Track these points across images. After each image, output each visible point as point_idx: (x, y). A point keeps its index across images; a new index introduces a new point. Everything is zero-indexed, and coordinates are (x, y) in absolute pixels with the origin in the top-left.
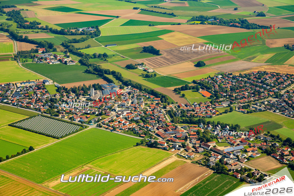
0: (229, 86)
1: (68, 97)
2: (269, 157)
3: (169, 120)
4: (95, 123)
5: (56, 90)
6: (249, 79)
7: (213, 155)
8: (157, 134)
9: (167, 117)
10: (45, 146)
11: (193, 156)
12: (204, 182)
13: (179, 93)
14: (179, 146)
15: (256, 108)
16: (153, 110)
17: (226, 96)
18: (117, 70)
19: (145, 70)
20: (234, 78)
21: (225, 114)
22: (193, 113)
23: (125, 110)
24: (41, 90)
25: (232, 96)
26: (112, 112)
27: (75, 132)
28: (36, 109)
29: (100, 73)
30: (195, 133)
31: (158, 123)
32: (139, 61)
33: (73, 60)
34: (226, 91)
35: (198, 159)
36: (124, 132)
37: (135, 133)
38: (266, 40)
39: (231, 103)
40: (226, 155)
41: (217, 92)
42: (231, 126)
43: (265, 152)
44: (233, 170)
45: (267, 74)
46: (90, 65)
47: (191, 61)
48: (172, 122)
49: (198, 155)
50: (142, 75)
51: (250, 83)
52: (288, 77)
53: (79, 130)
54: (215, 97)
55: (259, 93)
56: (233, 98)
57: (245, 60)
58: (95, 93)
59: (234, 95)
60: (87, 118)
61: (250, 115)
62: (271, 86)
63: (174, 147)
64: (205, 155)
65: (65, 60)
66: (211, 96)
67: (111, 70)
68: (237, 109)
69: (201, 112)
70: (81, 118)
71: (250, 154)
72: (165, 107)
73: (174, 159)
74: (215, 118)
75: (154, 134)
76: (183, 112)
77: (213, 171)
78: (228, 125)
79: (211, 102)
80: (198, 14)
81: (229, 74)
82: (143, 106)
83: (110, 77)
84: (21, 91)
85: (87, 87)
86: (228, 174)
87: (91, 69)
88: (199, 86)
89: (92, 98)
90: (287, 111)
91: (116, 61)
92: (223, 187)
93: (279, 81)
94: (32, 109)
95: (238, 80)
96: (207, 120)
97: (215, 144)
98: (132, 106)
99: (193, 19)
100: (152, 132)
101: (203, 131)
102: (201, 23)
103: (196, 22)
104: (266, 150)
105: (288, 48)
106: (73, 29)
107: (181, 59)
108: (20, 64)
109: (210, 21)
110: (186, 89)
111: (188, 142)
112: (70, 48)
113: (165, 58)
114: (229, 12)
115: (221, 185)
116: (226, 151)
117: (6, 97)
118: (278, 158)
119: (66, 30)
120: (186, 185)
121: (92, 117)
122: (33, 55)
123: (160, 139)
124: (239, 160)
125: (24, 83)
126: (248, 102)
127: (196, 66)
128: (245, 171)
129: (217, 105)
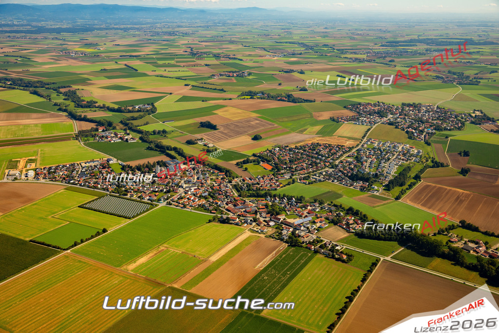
0: (287, 158)
2: (336, 226)
3: (236, 194)
4: (164, 201)
5: (121, 168)
6: (304, 151)
8: (227, 210)
9: (234, 192)
10: (118, 227)
11: (265, 230)
12: (280, 256)
13: (242, 167)
14: (251, 221)
15: (316, 179)
16: (220, 185)
17: (287, 168)
18: (178, 146)
19: (205, 145)
20: (290, 150)
21: (288, 186)
22: (259, 186)
23: (192, 186)
24: (106, 169)
25: (292, 168)
26: (179, 189)
27: (146, 211)
28: (104, 189)
29: (162, 149)
30: (264, 207)
31: (227, 198)
32: (198, 136)
33: (133, 138)
34: (286, 163)
35: (271, 233)
36: (195, 209)
38: (314, 113)
39: (292, 175)
41: (278, 164)
42: (296, 197)
43: (331, 222)
45: (320, 146)
46: (151, 142)
47: (248, 135)
48: (240, 196)
49: (270, 229)
50: (203, 150)
51: (306, 155)
52: (339, 148)
53: (150, 209)
54: (276, 169)
55: (316, 164)
56: (293, 170)
57: (297, 133)
58: (161, 170)
59: (294, 167)
60: (156, 196)
61: (311, 185)
62: (325, 157)
63: (246, 222)
64: (276, 228)
65: (126, 138)
66: (272, 169)
67: (173, 147)
68: (298, 181)
69: (265, 184)
70: (150, 196)
71: (318, 225)
72: (230, 182)
73: (248, 234)
74: (280, 191)
75: (224, 210)
76: (248, 186)
78: (294, 197)
79: (273, 175)
80: (247, 89)
81: (285, 146)
83: (173, 153)
84: (86, 170)
85: (152, 164)
87: (153, 146)
88: (260, 159)
90: (344, 180)
91: (176, 137)
93: (332, 152)
94: (99, 189)
95: (294, 152)
96: (273, 193)
97: (284, 217)
98: (198, 182)
99: (243, 94)
100: (221, 207)
101: (270, 204)
102: (251, 98)
104: (333, 220)
105: (334, 120)
106: (129, 106)
107: (239, 133)
108: (82, 143)
109: (259, 95)
110: (248, 162)
111: (258, 216)
112: (130, 125)
113: (222, 133)
114: (274, 87)
115: (297, 258)
116: (296, 223)
117: (73, 178)
118: (344, 227)
119: (123, 108)
120: (264, 261)
121: (161, 194)
122: (93, 133)
123: (231, 215)
124: (309, 232)
125: (89, 162)
126: (308, 173)
127: (253, 139)
128: (318, 243)
129: (280, 177)
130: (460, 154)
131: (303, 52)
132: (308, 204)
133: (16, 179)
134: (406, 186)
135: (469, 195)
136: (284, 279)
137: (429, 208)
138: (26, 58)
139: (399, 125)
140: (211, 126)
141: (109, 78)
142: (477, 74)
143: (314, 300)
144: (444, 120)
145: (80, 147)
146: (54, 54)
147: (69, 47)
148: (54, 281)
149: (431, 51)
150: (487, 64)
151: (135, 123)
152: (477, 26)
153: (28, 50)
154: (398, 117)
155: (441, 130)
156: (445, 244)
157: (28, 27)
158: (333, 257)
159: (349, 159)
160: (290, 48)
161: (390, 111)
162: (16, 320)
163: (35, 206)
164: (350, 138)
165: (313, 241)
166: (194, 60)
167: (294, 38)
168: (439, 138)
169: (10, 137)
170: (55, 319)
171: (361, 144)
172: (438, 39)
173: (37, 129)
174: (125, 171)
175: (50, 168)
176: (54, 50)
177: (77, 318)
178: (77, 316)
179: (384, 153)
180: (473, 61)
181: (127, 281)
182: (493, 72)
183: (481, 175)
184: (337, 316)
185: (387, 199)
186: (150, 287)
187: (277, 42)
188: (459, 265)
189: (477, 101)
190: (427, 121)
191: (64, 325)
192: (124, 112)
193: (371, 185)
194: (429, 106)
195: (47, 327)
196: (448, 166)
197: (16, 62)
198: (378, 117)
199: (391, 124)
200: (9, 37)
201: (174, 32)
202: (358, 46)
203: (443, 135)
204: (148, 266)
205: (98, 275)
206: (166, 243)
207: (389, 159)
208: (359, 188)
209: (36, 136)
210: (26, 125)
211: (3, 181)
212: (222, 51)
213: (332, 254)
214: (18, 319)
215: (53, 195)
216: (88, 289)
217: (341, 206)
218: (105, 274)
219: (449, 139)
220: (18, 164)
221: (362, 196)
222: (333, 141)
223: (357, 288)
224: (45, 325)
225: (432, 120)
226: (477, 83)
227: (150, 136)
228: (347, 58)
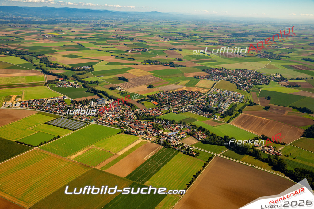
0: (167, 98)
1: (78, 106)
2: (192, 137)
3: (136, 118)
4: (94, 121)
5: (71, 102)
6: (177, 94)
7: (162, 137)
8: (130, 127)
9: (135, 117)
10: (67, 135)
11: (151, 138)
12: (158, 153)
13: (141, 103)
14: (143, 133)
15: (183, 110)
16: (127, 113)
17: (166, 104)
18: (105, 90)
19: (120, 90)
20: (169, 94)
21: (166, 114)
22: (149, 114)
23: (111, 113)
24: (62, 103)
26: (104, 114)
27: (83, 127)
28: (60, 114)
29: (95, 92)
30: (151, 125)
31: (130, 120)
32: (117, 85)
33: (79, 85)
34: (166, 101)
35: (154, 140)
36: (111, 126)
37: (118, 126)
38: (184, 73)
39: (169, 108)
40: (169, 137)
41: (161, 102)
42: (170, 120)
43: (189, 135)
44: (174, 145)
45: (187, 92)
46: (89, 88)
47: (146, 85)
48: (138, 119)
49: (154, 138)
50: (119, 93)
51: (178, 97)
52: (197, 93)
53: (86, 125)
54: (160, 105)
55: (184, 102)
56: (170, 105)
57: (174, 84)
58: (93, 104)
59: (170, 103)
60: (90, 118)
61: (179, 114)
62: (189, 98)
63: (140, 134)
64: (157, 137)
65: (75, 85)
66: (158, 104)
67: (101, 91)
68: (172, 111)
69: (153, 113)
70: (86, 118)
71: (181, 136)
72: (133, 111)
73: (141, 140)
74: (161, 117)
75: (128, 127)
76: (143, 113)
77: (163, 147)
78: (169, 120)
79: (158, 108)
80: (147, 59)
81: (167, 92)
82: (121, 111)
83: (101, 94)
84: (50, 103)
85: (89, 100)
86: (171, 148)
87: (90, 90)
88: (151, 98)
89: (91, 106)
90: (198, 112)
91: (104, 85)
92: (169, 155)
93: (193, 95)
94: (57, 114)
95: (172, 95)
96: (157, 118)
97: (162, 131)
98: (115, 111)
99: (145, 62)
100: (127, 125)
101: (155, 124)
102: (149, 64)
103: (146, 63)
104: (190, 133)
105: (196, 78)
106: (78, 67)
107: (140, 84)
108: (49, 88)
109: (154, 63)
110: (144, 100)
111: (148, 130)
112: (77, 78)
113: (131, 83)
114: (163, 58)
115: (167, 154)
116: (169, 135)
117: (42, 107)
118: (196, 137)
119: (74, 68)
120: (149, 155)
121: (93, 117)
122: (56, 82)
123: (132, 130)
124: (176, 140)
125: (52, 98)
126: (178, 107)
127: (148, 87)
128: (180, 146)
129: (162, 109)
130: (266, 98)
131: (182, 38)
132: (177, 124)
133: (9, 107)
134: (234, 115)
135: (268, 121)
136: (159, 165)
137: (245, 128)
138: (19, 38)
139: (233, 81)
140: (125, 80)
141: (67, 50)
142: (280, 53)
143: (175, 177)
144: (259, 79)
145: (48, 90)
146: (36, 36)
147: (45, 32)
148: (28, 164)
149: (256, 40)
150: (287, 48)
151: (81, 76)
152: (283, 26)
153: (21, 33)
154: (233, 77)
155: (257, 85)
156: (251, 147)
157: (22, 20)
158: (188, 154)
159: (202, 100)
160: (175, 36)
161: (229, 73)
162: (5, 185)
163: (19, 122)
164: (204, 88)
165: (178, 145)
166: (118, 41)
167: (178, 30)
168: (255, 89)
169: (7, 83)
170: (28, 184)
171: (210, 92)
172: (261, 33)
173: (23, 79)
174: (73, 104)
175: (30, 101)
176: (36, 33)
177: (40, 184)
178: (40, 183)
179: (223, 97)
180: (279, 46)
181: (69, 165)
182: (290, 53)
183: (276, 110)
184: (187, 186)
185: (221, 122)
186: (82, 168)
187: (167, 32)
188: (258, 159)
189: (279, 69)
190: (249, 80)
191: (33, 188)
192: (75, 70)
193: (214, 115)
194: (251, 71)
195: (23, 189)
196: (258, 104)
197: (13, 40)
198: (222, 76)
199: (228, 80)
200: (10, 25)
201: (107, 25)
202: (214, 36)
203: (257, 87)
204: (82, 157)
205: (53, 161)
206: (94, 144)
207: (225, 100)
208: (206, 116)
209: (23, 83)
210: (16, 76)
211: (2, 108)
212: (134, 37)
213: (188, 152)
214: (6, 184)
215: (30, 116)
216: (47, 169)
217: (195, 126)
218: (57, 161)
219: (261, 89)
220: (11, 99)
221: (208, 121)
222: (194, 89)
223: (200, 171)
224: (21, 188)
225: (252, 79)
226: (280, 59)
227: (89, 85)
228: (207, 42)
